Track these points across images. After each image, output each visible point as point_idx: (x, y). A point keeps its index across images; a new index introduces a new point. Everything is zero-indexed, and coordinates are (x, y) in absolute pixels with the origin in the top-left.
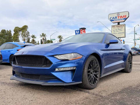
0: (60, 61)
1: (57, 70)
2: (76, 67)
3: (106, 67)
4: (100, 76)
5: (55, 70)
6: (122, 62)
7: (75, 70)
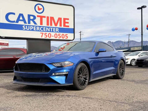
0: (56, 67)
1: (53, 74)
2: (68, 72)
3: (94, 73)
4: (89, 80)
5: (52, 74)
6: (113, 68)
7: (68, 74)
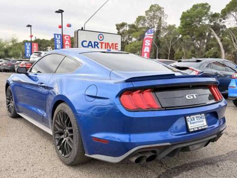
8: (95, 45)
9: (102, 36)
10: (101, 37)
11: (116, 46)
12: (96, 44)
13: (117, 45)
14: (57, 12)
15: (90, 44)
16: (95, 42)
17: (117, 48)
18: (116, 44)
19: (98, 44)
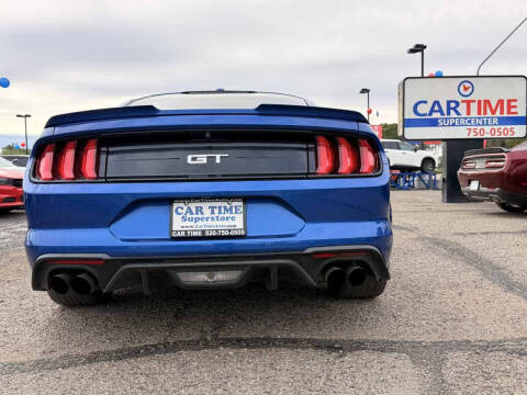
8: (449, 109)
9: (467, 85)
10: (466, 89)
11: (509, 107)
12: (453, 105)
13: (513, 104)
14: (412, 51)
15: (436, 108)
16: (449, 103)
17: (513, 110)
18: (509, 101)
19: (457, 104)
